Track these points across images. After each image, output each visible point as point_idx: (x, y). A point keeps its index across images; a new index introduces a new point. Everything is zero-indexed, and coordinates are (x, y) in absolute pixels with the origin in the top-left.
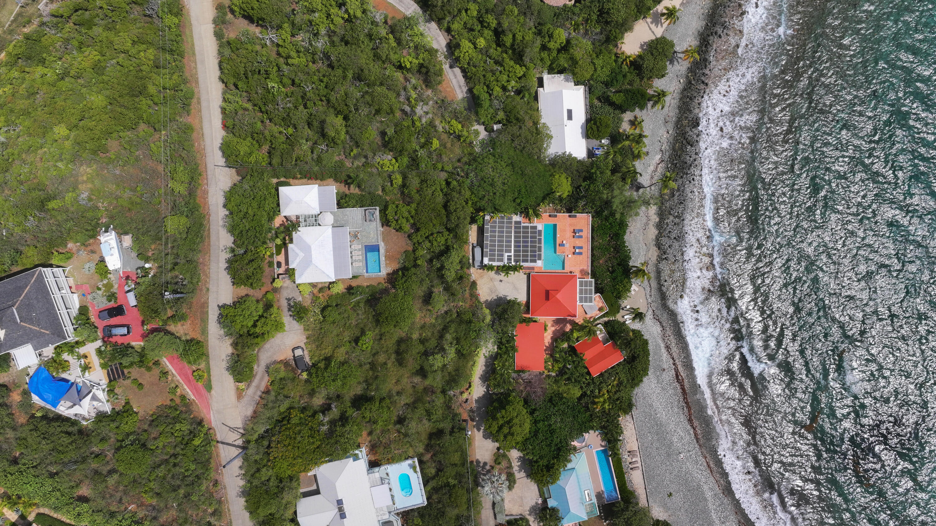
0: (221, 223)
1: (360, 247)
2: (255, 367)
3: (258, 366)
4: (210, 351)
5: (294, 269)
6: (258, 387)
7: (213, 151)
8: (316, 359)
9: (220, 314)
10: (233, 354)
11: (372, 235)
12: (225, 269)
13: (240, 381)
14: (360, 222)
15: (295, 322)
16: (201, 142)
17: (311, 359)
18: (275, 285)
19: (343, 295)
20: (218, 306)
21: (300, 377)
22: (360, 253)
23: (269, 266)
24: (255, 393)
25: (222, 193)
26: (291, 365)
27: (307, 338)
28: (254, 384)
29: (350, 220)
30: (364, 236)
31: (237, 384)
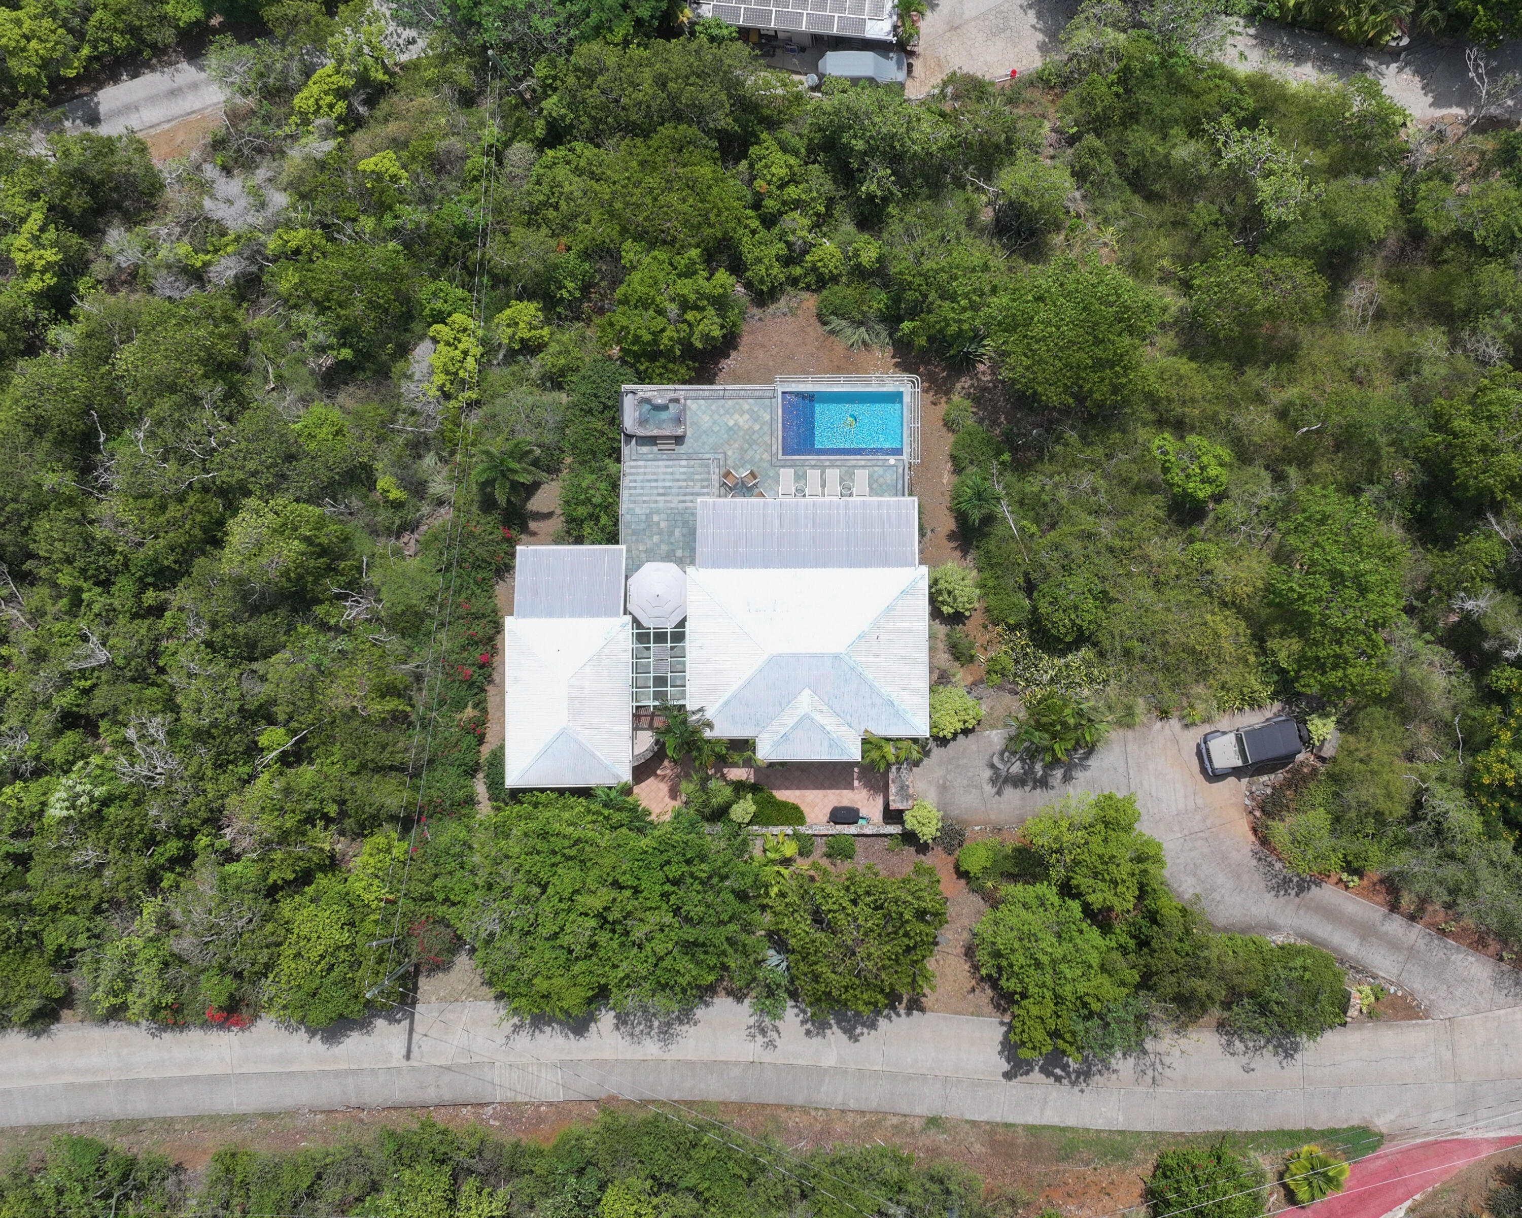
0: (651, 1048)
1: (787, 474)
2: (1279, 939)
3: (1273, 928)
4: (1200, 1127)
5: (865, 741)
6: (1366, 932)
7: (337, 1074)
8: (1254, 681)
9: (1046, 1071)
10: (1221, 1026)
11: (743, 420)
12: (854, 1038)
13: (1343, 1004)
14: (681, 467)
15: (1092, 762)
16: (300, 1123)
17: (1254, 703)
18: (928, 832)
19: (989, 564)
20: (1008, 1076)
21: (1327, 752)
22: (813, 475)
23: (848, 855)
24: (1394, 945)
25: (523, 1040)
26: (1277, 790)
27: (1164, 714)
28: (1351, 946)
29: (675, 502)
30: (743, 451)
31: (1353, 1012)
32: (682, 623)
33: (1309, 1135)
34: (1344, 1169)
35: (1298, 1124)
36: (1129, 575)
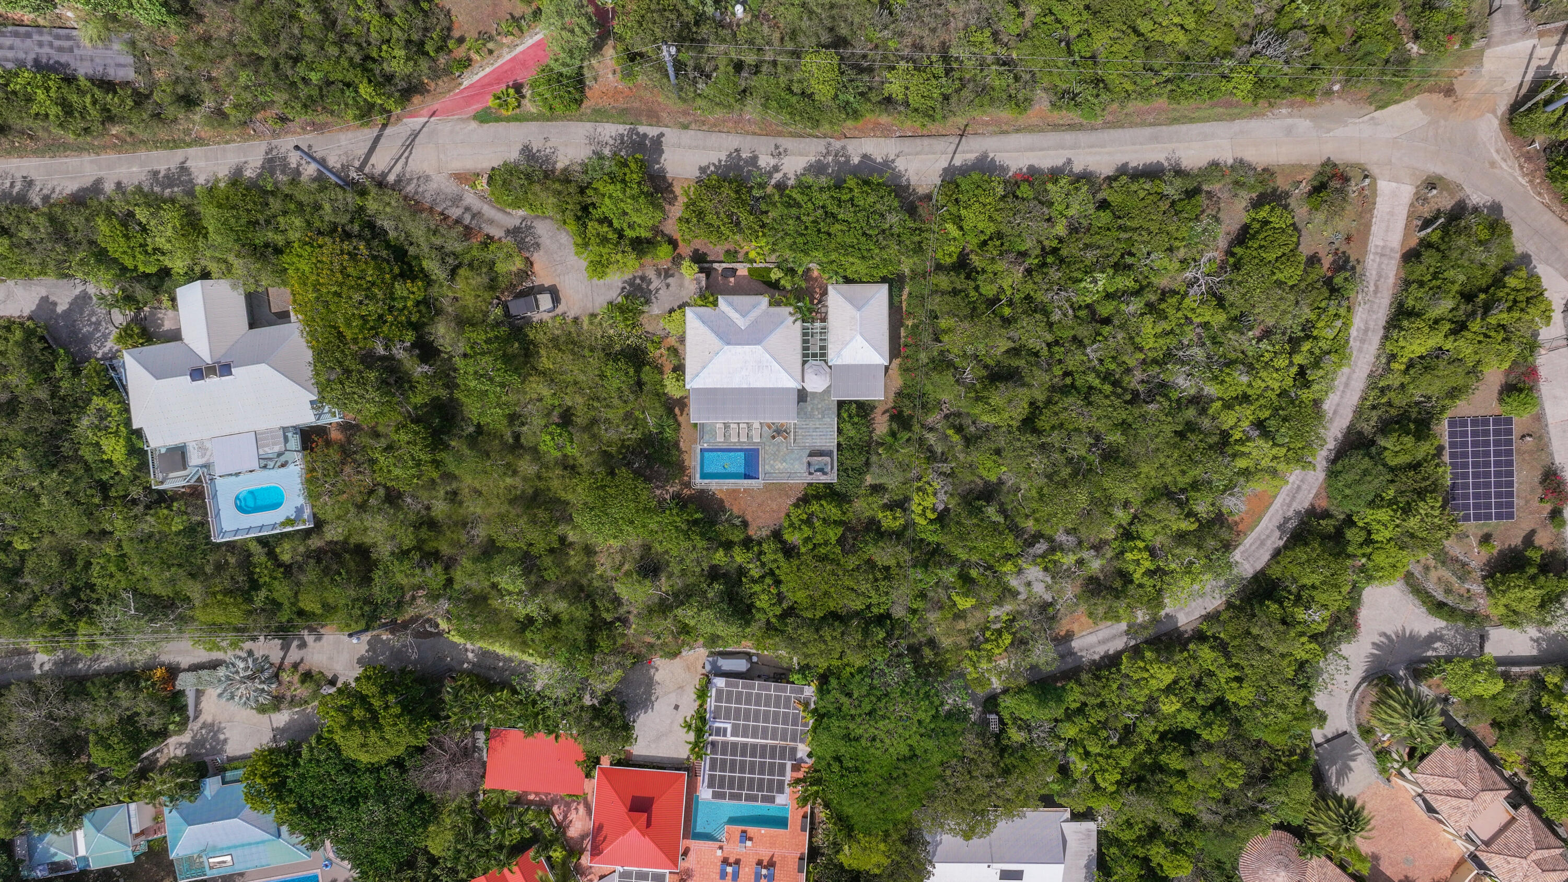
1: (757, 439)
4: (560, 124)
5: (716, 305)
6: (481, 215)
8: (532, 336)
11: (778, 466)
13: (490, 180)
15: (611, 297)
18: (688, 263)
19: (659, 393)
22: (744, 439)
23: (728, 252)
26: (520, 282)
27: (575, 320)
28: (487, 208)
29: (811, 425)
30: (778, 450)
31: (486, 176)
32: (804, 363)
33: (508, 119)
34: (492, 103)
35: (513, 125)
36: (590, 388)
